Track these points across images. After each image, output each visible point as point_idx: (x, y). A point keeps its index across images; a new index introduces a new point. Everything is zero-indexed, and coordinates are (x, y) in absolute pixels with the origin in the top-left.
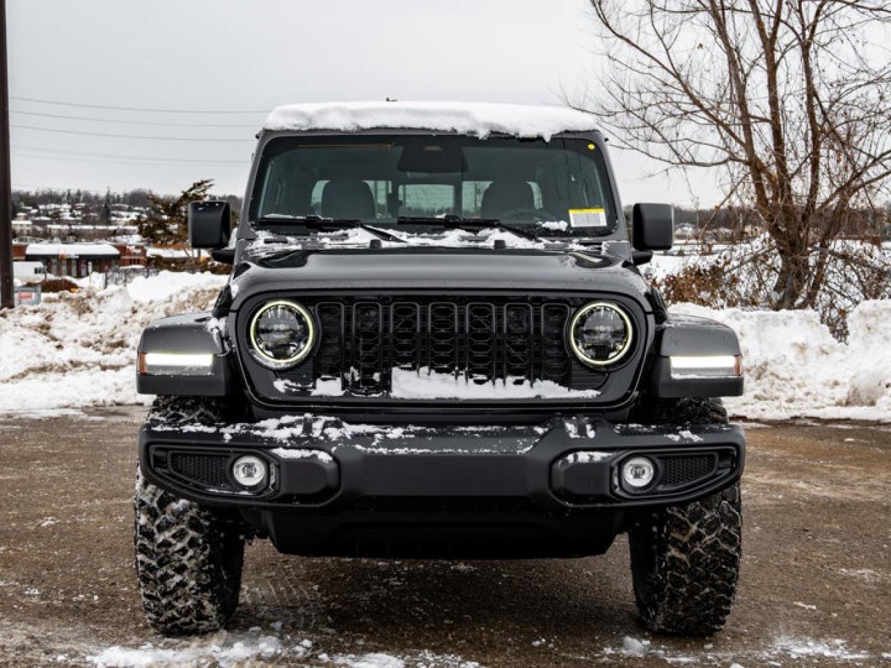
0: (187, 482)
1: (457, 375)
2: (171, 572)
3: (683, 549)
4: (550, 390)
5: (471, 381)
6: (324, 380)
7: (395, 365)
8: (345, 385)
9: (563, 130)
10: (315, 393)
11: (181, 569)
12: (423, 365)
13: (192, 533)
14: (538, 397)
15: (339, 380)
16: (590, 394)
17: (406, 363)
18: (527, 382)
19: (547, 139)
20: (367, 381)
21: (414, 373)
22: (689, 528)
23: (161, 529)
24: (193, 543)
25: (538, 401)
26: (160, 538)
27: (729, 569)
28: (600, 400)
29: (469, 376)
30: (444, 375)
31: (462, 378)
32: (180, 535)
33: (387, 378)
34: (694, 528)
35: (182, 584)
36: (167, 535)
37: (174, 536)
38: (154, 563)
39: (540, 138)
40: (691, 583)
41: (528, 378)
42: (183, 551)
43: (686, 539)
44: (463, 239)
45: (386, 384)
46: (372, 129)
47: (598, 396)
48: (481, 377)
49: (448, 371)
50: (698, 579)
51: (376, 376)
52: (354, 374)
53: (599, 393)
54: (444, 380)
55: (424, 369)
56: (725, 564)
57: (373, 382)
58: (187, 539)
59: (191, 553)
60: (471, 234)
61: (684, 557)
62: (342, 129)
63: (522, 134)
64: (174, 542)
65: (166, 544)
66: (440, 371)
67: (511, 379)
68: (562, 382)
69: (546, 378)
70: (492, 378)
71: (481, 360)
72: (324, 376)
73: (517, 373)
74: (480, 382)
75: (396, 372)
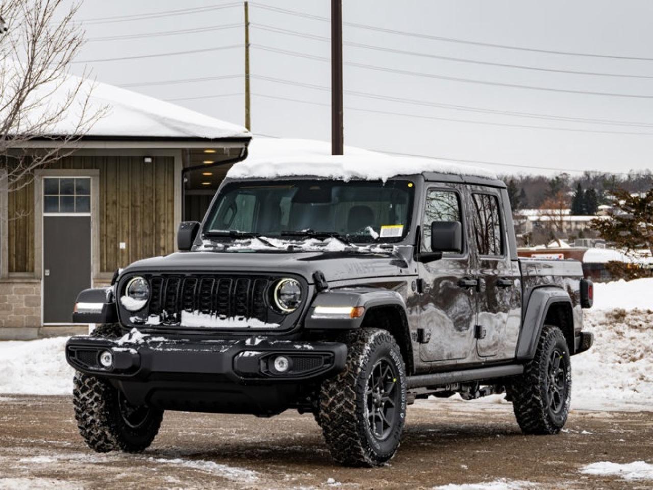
0: (81, 364)
1: (212, 314)
2: (87, 414)
3: (326, 411)
4: (255, 323)
5: (218, 318)
6: (152, 316)
7: (183, 309)
8: (161, 319)
9: (396, 174)
10: (147, 323)
11: (92, 413)
12: (196, 309)
13: (96, 394)
14: (249, 327)
15: (158, 317)
16: (274, 326)
17: (189, 308)
18: (245, 319)
19: (384, 181)
20: (171, 318)
21: (191, 314)
22: (328, 399)
23: (83, 392)
24: (96, 399)
25: (249, 329)
26: (82, 396)
27: (350, 423)
28: (279, 329)
29: (218, 315)
30: (206, 315)
31: (214, 317)
32: (91, 395)
33: (179, 316)
34: (331, 400)
35: (93, 421)
36: (85, 395)
37: (88, 395)
38: (80, 409)
39: (380, 181)
40: (333, 430)
41: (245, 317)
42: (92, 403)
43: (327, 405)
44: (315, 244)
45: (179, 319)
47: (278, 327)
48: (223, 316)
49: (208, 313)
50: (336, 428)
51: (175, 315)
52: (165, 313)
53: (279, 325)
54: (206, 317)
55: (196, 312)
56: (347, 419)
57: (174, 318)
58: (94, 397)
59: (95, 404)
60: (319, 242)
61: (327, 415)
62: (267, 176)
63: (369, 179)
64: (87, 398)
65: (84, 399)
66: (204, 313)
67: (237, 317)
68: (261, 319)
69: (253, 317)
70: (228, 316)
71: (223, 307)
72: (152, 315)
73: (240, 314)
74: (222, 319)
75: (184, 313)
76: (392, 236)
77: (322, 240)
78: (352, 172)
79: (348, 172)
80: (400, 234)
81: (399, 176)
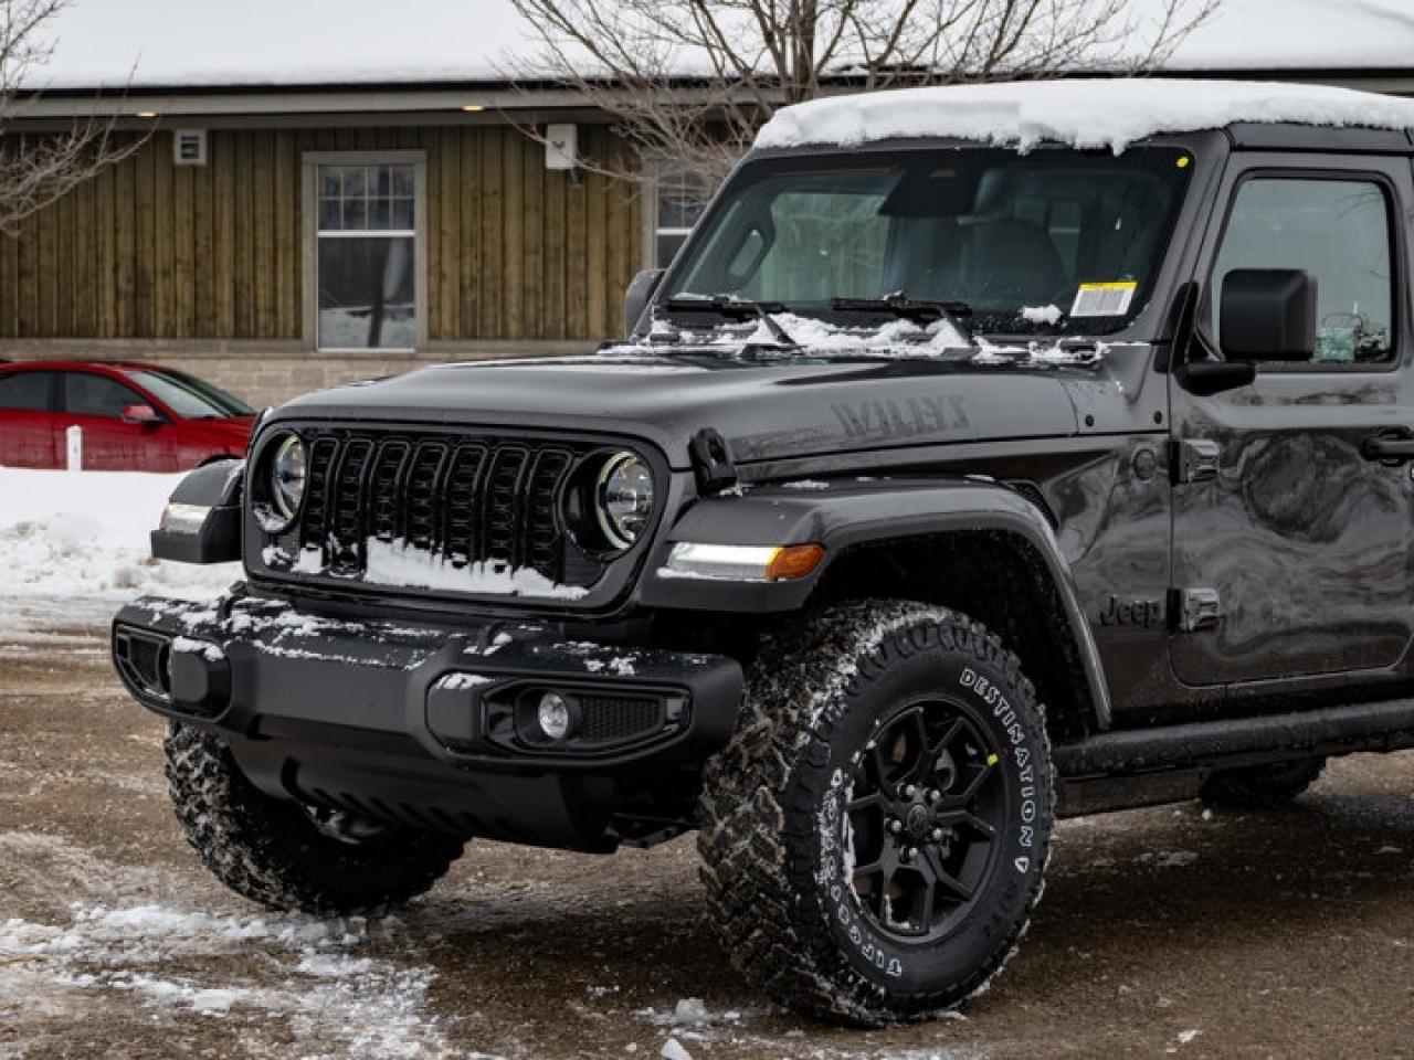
1: (435, 552)
4: (531, 584)
5: (448, 563)
6: (310, 549)
7: (374, 533)
8: (325, 559)
9: (1154, 130)
10: (298, 568)
11: (202, 807)
12: (399, 535)
13: (207, 757)
14: (515, 593)
15: (320, 550)
16: (575, 593)
17: (384, 531)
18: (508, 569)
19: (1117, 151)
20: (345, 555)
21: (390, 546)
22: (714, 824)
24: (207, 770)
25: (513, 600)
26: (179, 759)
27: (770, 901)
28: (587, 604)
29: (448, 554)
30: (422, 552)
31: (438, 557)
32: (195, 758)
33: (363, 552)
34: (721, 825)
35: (210, 828)
36: (185, 756)
37: (190, 758)
38: (179, 794)
39: (1107, 150)
40: (730, 919)
41: (510, 561)
42: (200, 780)
43: (711, 842)
45: (361, 562)
46: (883, 141)
47: (584, 597)
48: (460, 558)
49: (425, 546)
50: (737, 911)
51: (354, 548)
52: (333, 541)
53: (586, 592)
54: (420, 560)
55: (399, 542)
56: (762, 890)
57: (352, 557)
58: (202, 764)
59: (207, 784)
60: (917, 329)
62: (842, 142)
63: (1079, 144)
64: (190, 765)
65: (184, 767)
66: (419, 545)
67: (491, 563)
68: (546, 573)
69: (529, 565)
70: (471, 560)
71: (462, 532)
72: (309, 545)
73: (499, 554)
74: (458, 565)
75: (372, 542)
76: (1102, 313)
77: (924, 323)
78: (1040, 127)
79: (1032, 127)
80: (1122, 310)
81: (1160, 134)
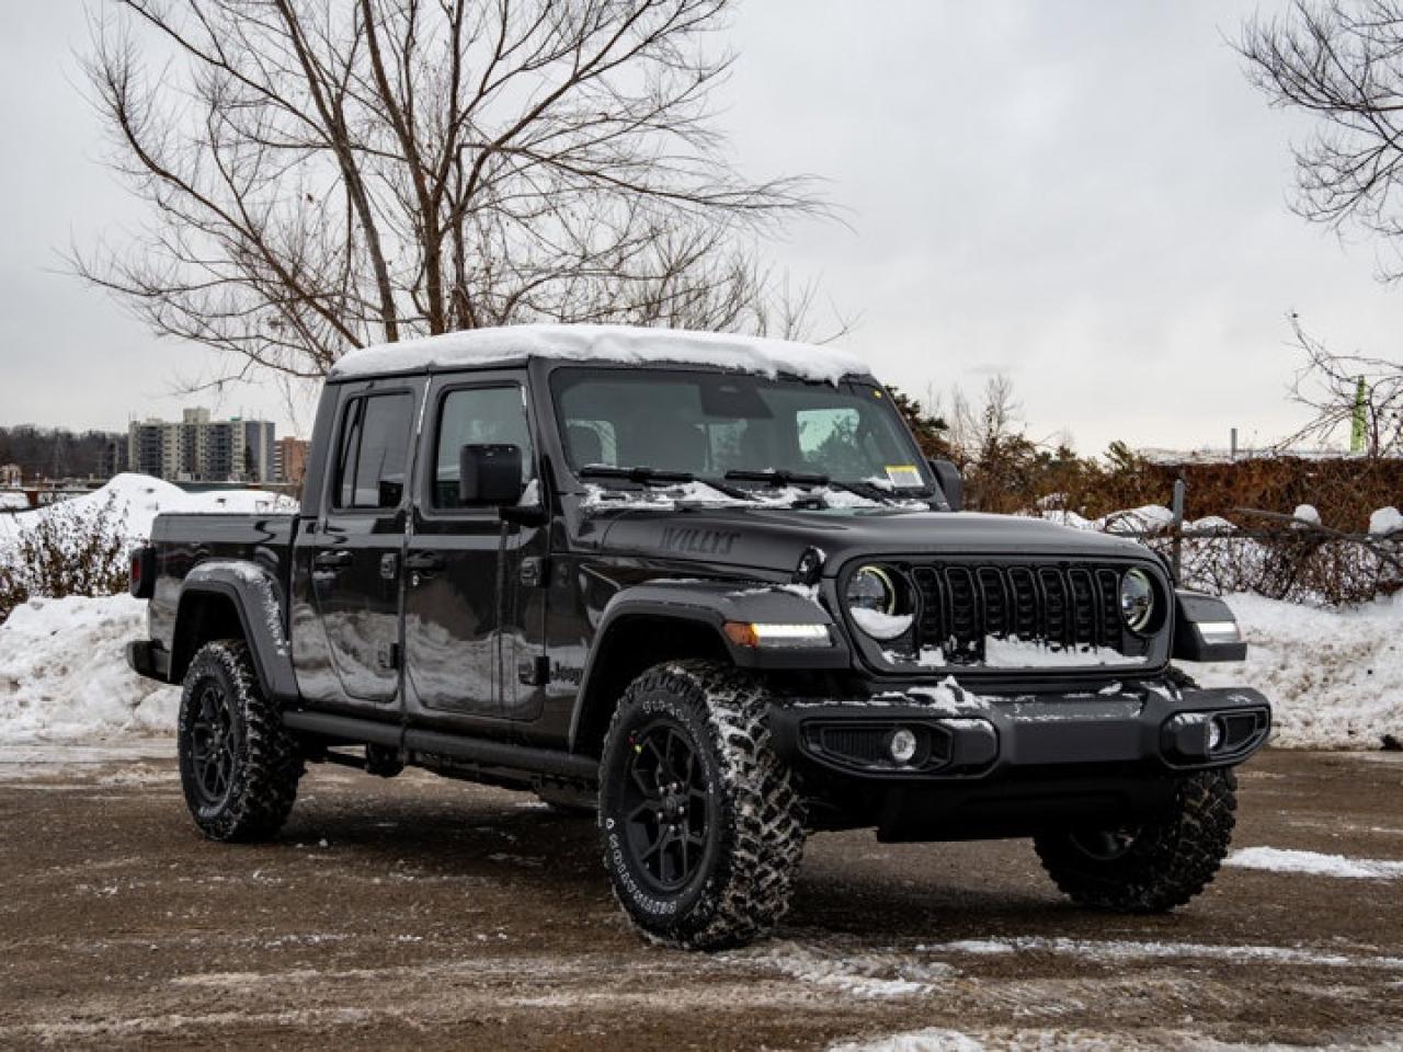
1: (1038, 643)
2: (770, 868)
3: (1197, 816)
4: (1109, 657)
5: (1049, 649)
6: (926, 650)
7: (989, 633)
8: (946, 655)
9: (846, 372)
10: (921, 663)
12: (1011, 632)
13: (795, 823)
14: (1103, 664)
15: (939, 650)
16: (1140, 660)
17: (997, 631)
18: (1091, 649)
19: (836, 383)
20: (962, 651)
21: (1003, 641)
22: (1202, 793)
23: (767, 819)
25: (1102, 669)
26: (765, 830)
29: (1046, 643)
30: (1028, 643)
31: (1042, 645)
32: (783, 826)
33: (981, 646)
34: (1206, 794)
35: (777, 881)
36: (772, 825)
37: (779, 827)
38: (755, 859)
39: (828, 382)
41: (1092, 645)
42: (786, 843)
43: (1199, 805)
45: (980, 654)
46: (655, 362)
47: (1146, 662)
48: (1057, 645)
49: (1028, 639)
51: (972, 646)
52: (954, 642)
53: (1147, 659)
54: (1028, 648)
55: (1013, 637)
57: (967, 651)
58: (790, 830)
59: (792, 845)
61: (1197, 823)
63: (812, 376)
64: (778, 833)
65: (771, 836)
66: (1023, 639)
67: (1079, 646)
68: (1120, 650)
69: (1104, 645)
70: (1064, 645)
71: (1055, 627)
72: (926, 646)
73: (1082, 640)
74: (1055, 650)
75: (990, 640)
77: (808, 489)
79: (776, 363)
80: (920, 483)
81: (850, 374)
